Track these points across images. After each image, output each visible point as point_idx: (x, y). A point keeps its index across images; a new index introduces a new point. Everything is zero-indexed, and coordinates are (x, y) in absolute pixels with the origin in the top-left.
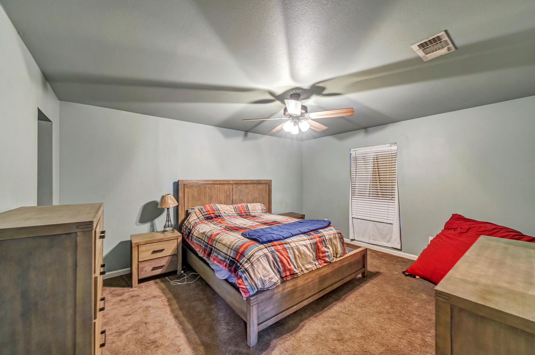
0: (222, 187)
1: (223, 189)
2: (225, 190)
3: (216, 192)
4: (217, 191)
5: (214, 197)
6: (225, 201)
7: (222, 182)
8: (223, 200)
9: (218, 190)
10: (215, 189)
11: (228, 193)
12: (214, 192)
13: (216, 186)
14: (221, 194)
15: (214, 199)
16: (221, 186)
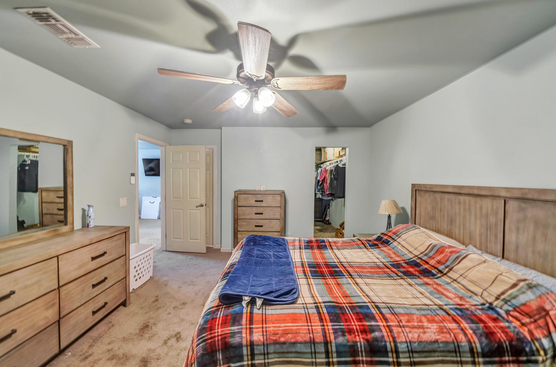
0: (476, 202)
1: (478, 206)
2: (484, 211)
3: (462, 210)
4: (465, 209)
5: (458, 220)
6: (484, 237)
7: (476, 192)
8: (478, 233)
9: (467, 207)
10: (460, 203)
11: (492, 220)
12: (457, 210)
13: (462, 198)
14: (473, 218)
15: (457, 224)
16: (472, 199)
